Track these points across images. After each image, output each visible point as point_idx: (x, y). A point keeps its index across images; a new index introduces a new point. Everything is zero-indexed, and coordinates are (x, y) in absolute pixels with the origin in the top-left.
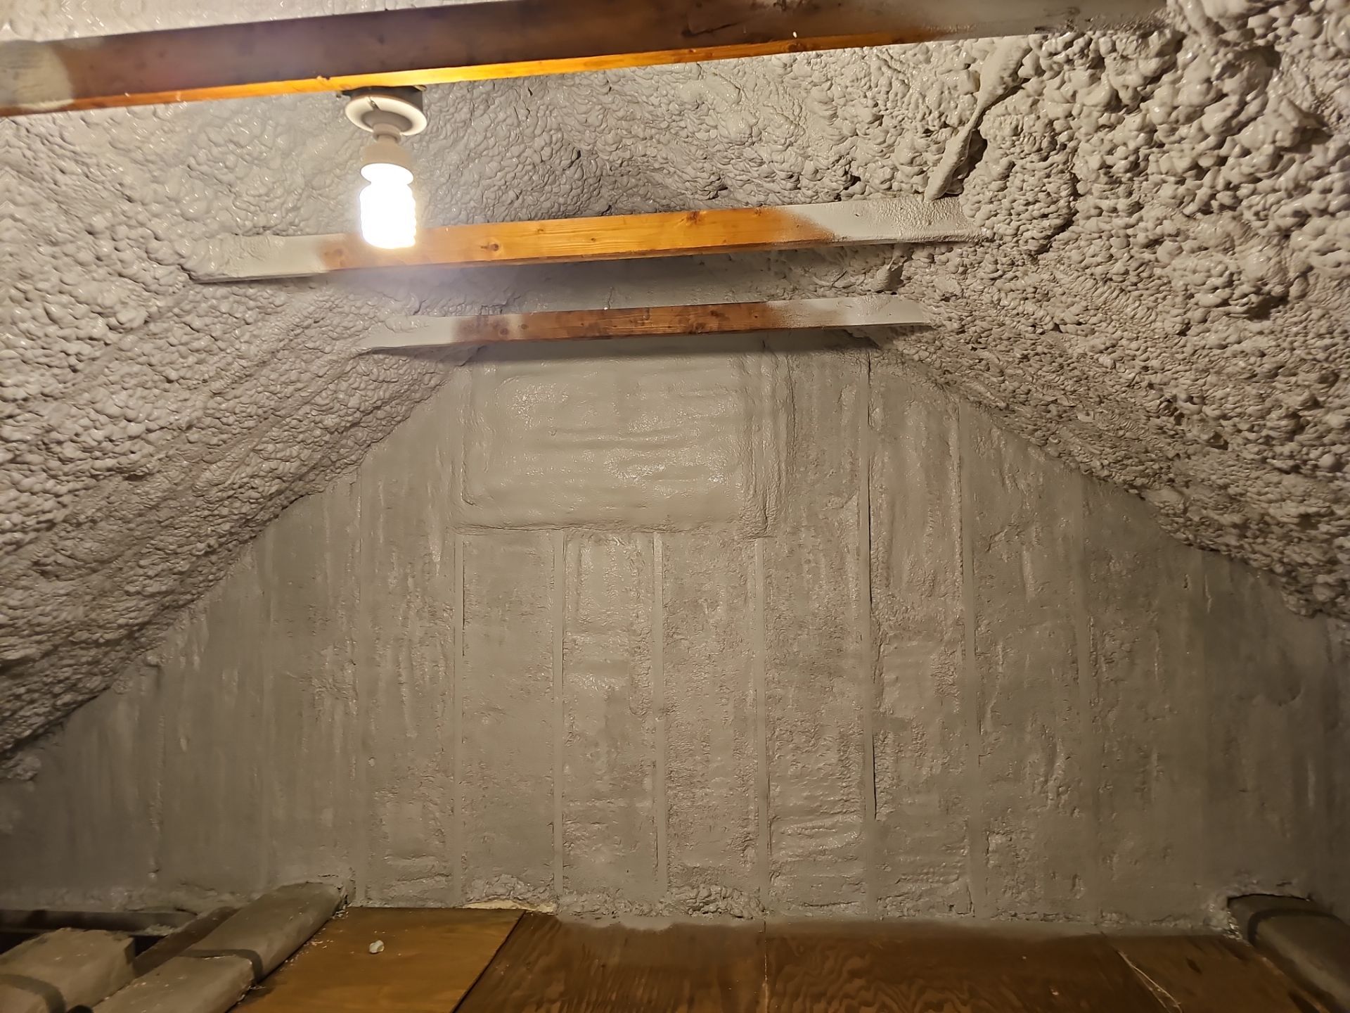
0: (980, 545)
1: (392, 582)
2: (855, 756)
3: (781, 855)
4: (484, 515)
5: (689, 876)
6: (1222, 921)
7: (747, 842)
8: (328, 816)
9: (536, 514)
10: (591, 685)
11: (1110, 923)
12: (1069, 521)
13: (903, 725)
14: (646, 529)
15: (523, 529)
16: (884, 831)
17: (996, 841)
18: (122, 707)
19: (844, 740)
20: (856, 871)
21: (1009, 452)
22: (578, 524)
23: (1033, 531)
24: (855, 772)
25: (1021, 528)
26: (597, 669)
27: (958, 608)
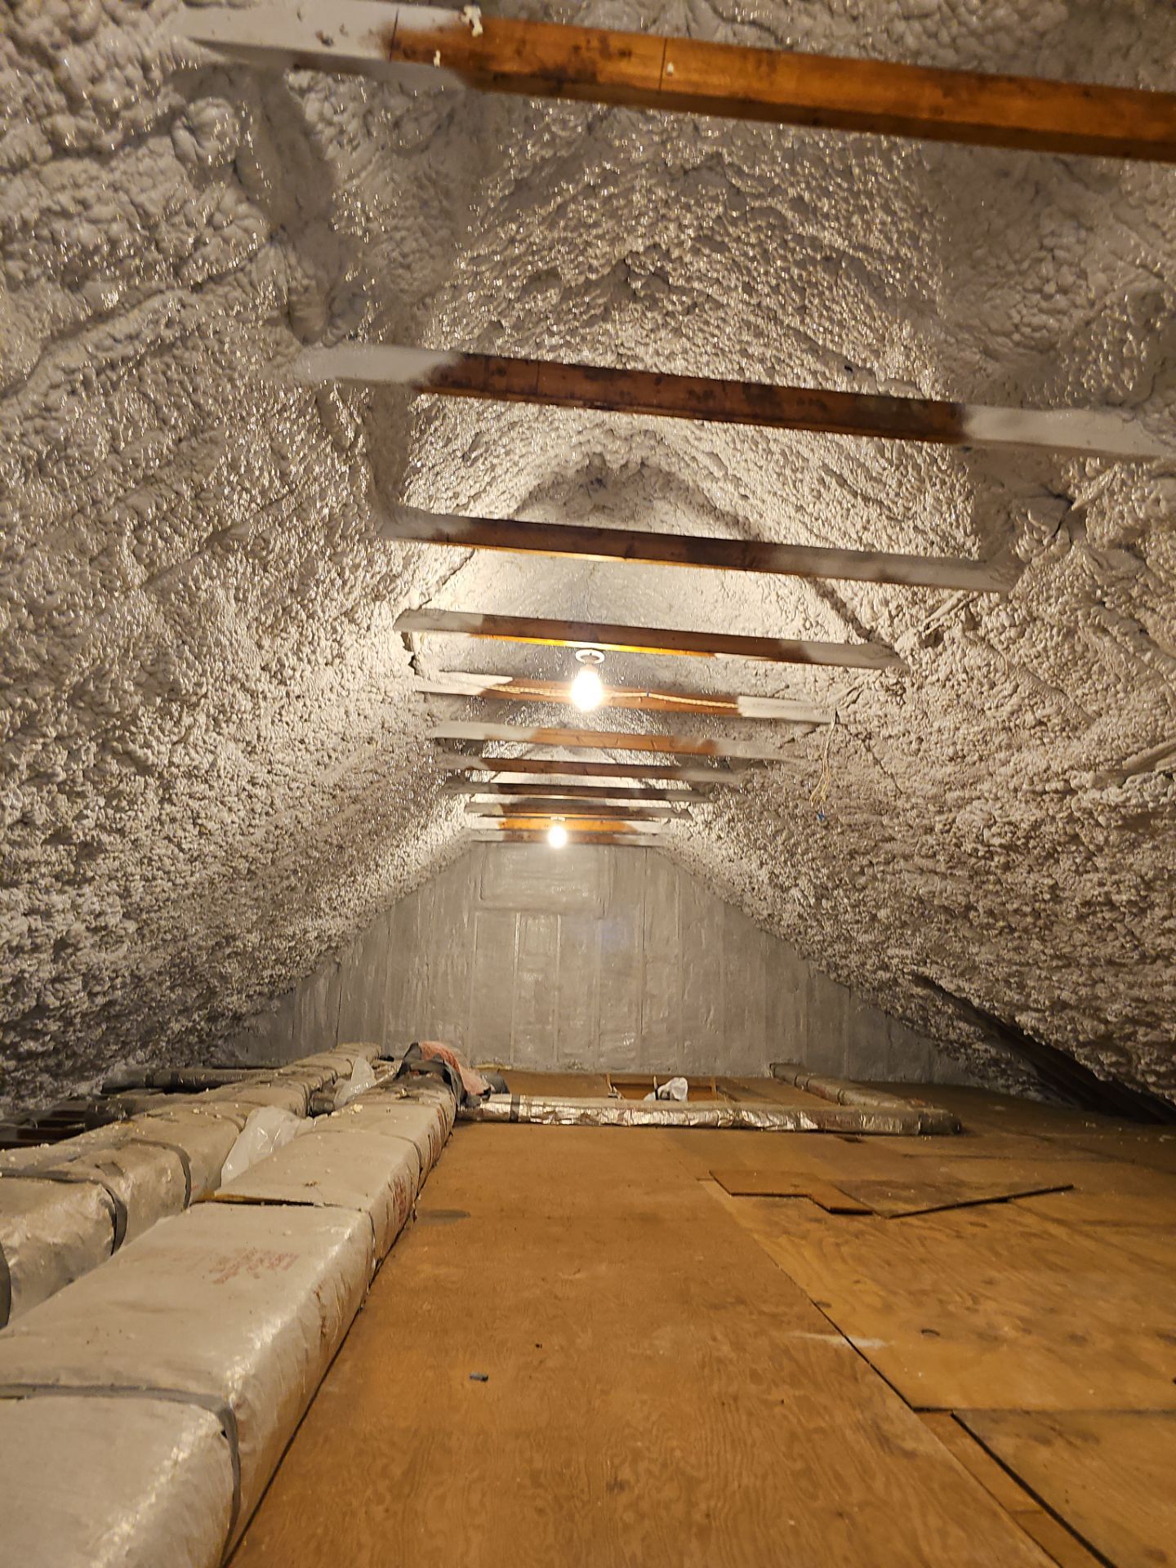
0: (686, 927)
1: (447, 930)
2: (634, 1008)
3: (603, 1049)
4: (490, 904)
5: (566, 1055)
6: (768, 1073)
7: (590, 1044)
8: (413, 1029)
9: (511, 905)
10: (529, 978)
11: (728, 1075)
12: (718, 919)
13: (653, 996)
14: (555, 914)
15: (505, 911)
16: (644, 1039)
17: (687, 1043)
18: (322, 981)
19: (630, 1004)
20: (633, 1054)
21: (698, 890)
22: (527, 910)
23: (706, 922)
24: (634, 1016)
25: (701, 920)
26: (531, 971)
27: (676, 951)
